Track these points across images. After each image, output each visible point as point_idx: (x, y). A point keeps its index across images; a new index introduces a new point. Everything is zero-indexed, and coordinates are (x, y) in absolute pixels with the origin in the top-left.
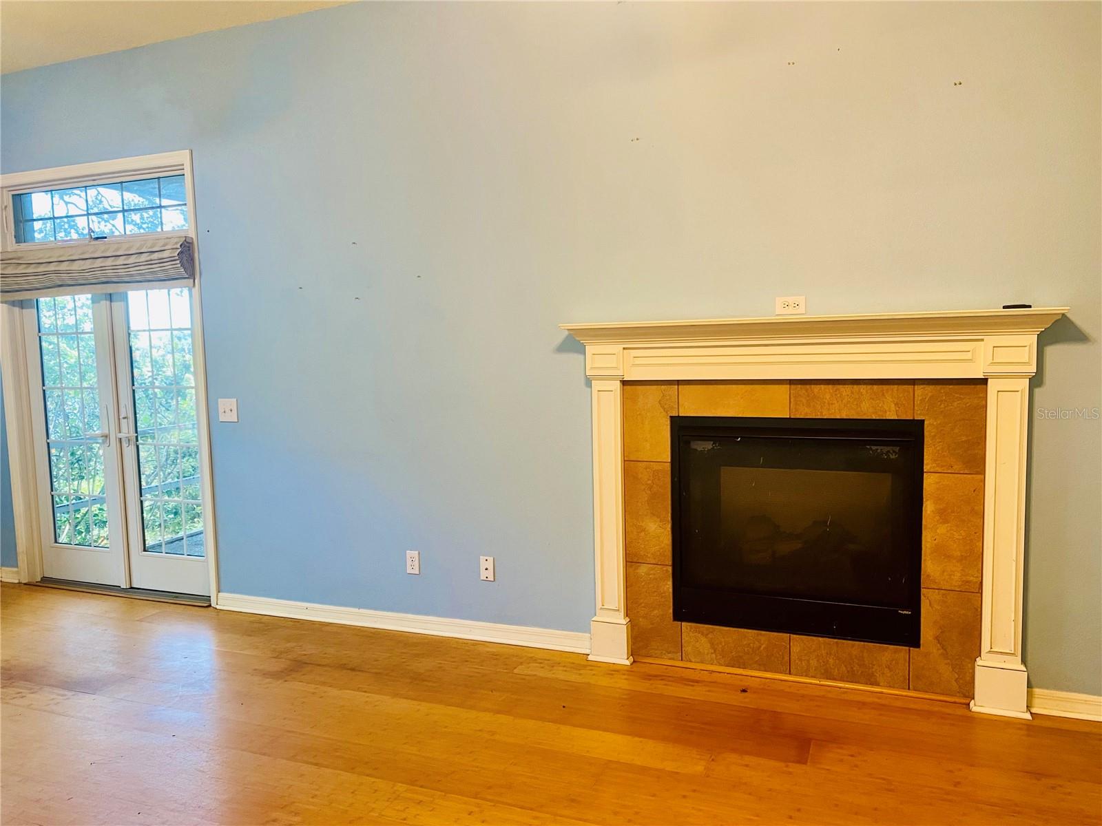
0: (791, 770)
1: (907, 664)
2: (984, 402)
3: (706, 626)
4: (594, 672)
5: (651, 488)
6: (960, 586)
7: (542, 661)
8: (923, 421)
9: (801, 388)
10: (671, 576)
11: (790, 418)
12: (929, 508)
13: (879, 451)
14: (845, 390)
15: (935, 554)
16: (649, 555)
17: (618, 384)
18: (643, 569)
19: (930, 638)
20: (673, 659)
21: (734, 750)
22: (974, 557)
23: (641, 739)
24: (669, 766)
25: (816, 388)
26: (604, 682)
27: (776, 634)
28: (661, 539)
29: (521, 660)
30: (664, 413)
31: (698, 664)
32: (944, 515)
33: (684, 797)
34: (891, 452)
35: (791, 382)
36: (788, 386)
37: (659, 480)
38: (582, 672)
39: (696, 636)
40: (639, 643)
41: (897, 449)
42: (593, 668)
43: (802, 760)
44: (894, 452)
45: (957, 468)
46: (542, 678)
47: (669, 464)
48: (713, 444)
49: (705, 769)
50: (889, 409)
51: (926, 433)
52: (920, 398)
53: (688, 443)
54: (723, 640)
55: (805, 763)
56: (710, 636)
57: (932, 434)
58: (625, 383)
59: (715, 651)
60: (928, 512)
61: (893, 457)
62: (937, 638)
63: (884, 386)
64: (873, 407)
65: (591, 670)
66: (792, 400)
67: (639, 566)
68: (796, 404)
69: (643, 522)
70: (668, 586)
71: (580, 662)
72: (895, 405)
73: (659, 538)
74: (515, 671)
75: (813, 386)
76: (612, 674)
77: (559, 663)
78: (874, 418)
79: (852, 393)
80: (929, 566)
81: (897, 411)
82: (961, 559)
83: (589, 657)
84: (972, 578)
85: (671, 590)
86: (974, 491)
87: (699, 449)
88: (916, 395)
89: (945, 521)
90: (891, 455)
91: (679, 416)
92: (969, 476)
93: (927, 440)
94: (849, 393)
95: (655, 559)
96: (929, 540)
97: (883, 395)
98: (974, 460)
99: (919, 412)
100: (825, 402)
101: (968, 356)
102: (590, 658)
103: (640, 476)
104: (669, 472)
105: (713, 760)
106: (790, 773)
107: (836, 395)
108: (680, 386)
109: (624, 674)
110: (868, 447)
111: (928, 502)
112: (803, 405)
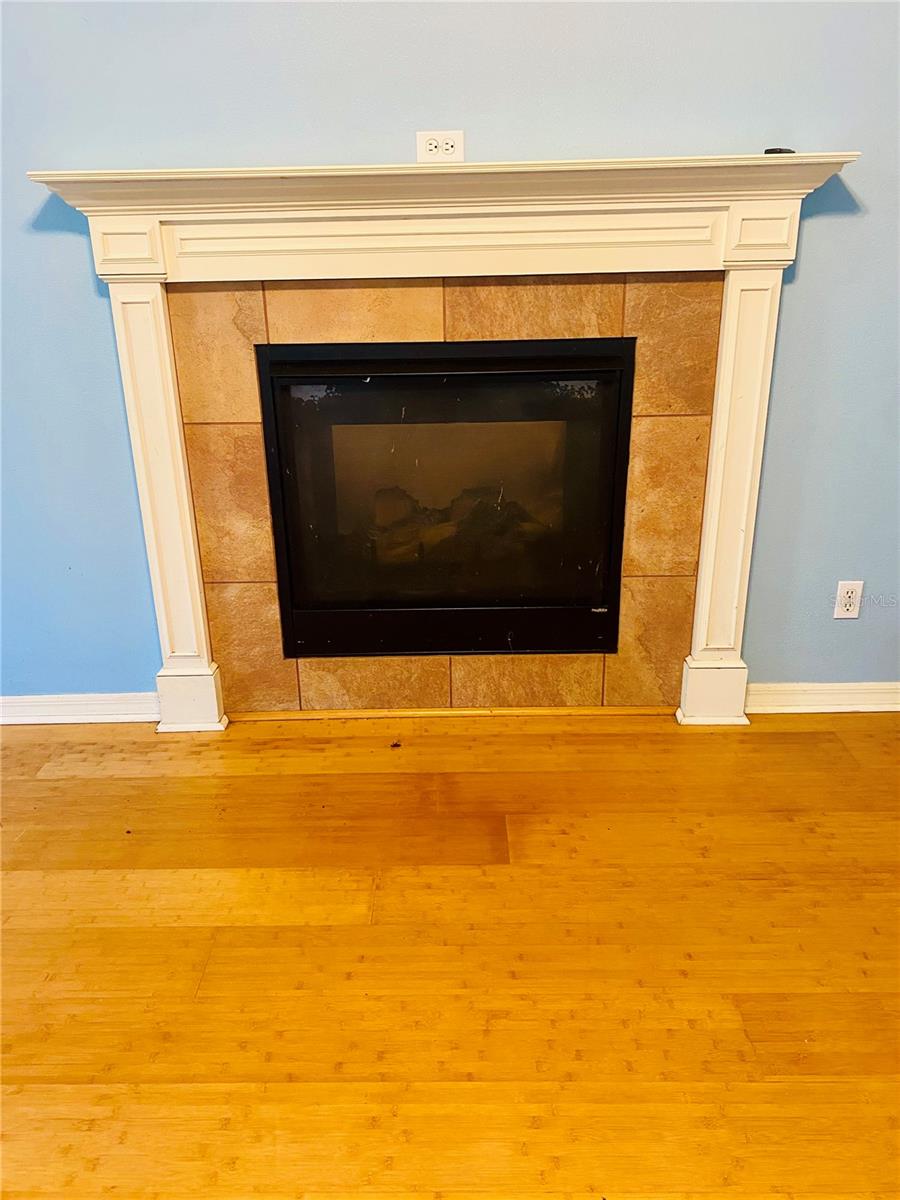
0: (491, 879)
1: (601, 676)
2: (718, 308)
3: (334, 659)
4: (170, 754)
5: (232, 467)
6: (671, 570)
7: (83, 747)
8: (635, 338)
9: (461, 292)
10: (277, 596)
11: (445, 343)
12: (637, 467)
13: (569, 388)
14: (526, 293)
15: (642, 530)
16: (239, 570)
17: (158, 290)
18: (232, 592)
19: (631, 640)
20: (288, 710)
21: (404, 860)
22: (691, 529)
23: (262, 870)
24: (315, 915)
25: (483, 292)
26: (189, 769)
27: (431, 657)
28: (258, 544)
29: (48, 752)
30: (243, 339)
31: (325, 712)
32: (655, 475)
33: (349, 976)
34: (586, 388)
35: (445, 282)
36: (441, 289)
37: (245, 452)
38: (151, 756)
39: (319, 675)
40: (235, 696)
41: (593, 384)
42: (166, 746)
43: (502, 858)
44: (590, 388)
45: (677, 407)
46: (86, 782)
47: (259, 426)
48: (328, 389)
49: (370, 908)
50: (587, 322)
51: (638, 359)
52: (632, 304)
53: (286, 389)
54: (358, 675)
55: (506, 861)
56: (339, 672)
57: (647, 359)
58: (169, 287)
59: (348, 691)
60: (636, 473)
61: (588, 396)
62: (639, 639)
63: (582, 286)
64: (565, 320)
65: (166, 750)
66: (447, 313)
67: (226, 588)
68: (454, 319)
69: (224, 522)
70: (274, 611)
71: (147, 741)
72: (598, 315)
73: (254, 543)
74: (41, 775)
75: (478, 288)
76: (199, 753)
77: (112, 747)
78: (567, 338)
79: (536, 297)
80: (634, 547)
81: (599, 324)
82: (676, 533)
83: (158, 727)
84: (686, 558)
85: (278, 617)
86: (697, 439)
87: (306, 399)
88: (627, 298)
89: (657, 485)
90: (585, 393)
91: (269, 344)
92: (692, 418)
93: (640, 368)
94: (532, 298)
95: (249, 575)
96: (635, 512)
97: (581, 300)
98: (699, 395)
99: (630, 326)
100: (496, 314)
101: (705, 235)
102: (161, 728)
103: (213, 448)
104: (262, 440)
105: (378, 888)
106: (492, 886)
107: (513, 302)
108: (267, 292)
109: (218, 749)
110: (555, 383)
111: (636, 459)
112: (464, 320)
